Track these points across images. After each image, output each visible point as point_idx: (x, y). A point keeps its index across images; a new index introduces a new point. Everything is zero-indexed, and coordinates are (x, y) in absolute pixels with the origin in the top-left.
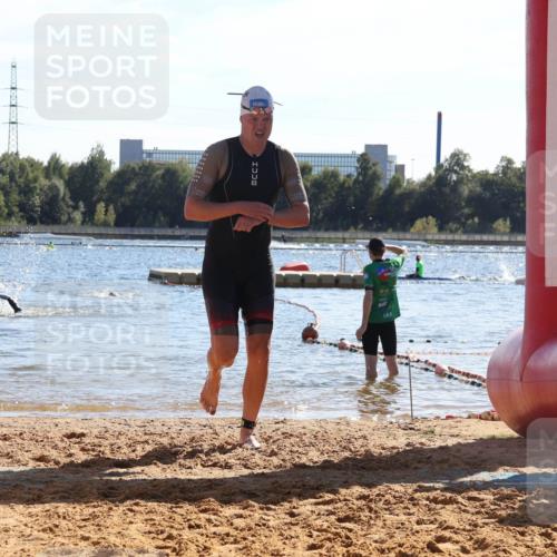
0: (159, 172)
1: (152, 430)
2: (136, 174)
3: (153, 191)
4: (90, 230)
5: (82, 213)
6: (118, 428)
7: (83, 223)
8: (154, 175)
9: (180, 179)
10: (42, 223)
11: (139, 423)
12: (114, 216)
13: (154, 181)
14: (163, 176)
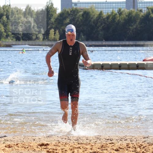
0: (81, 13)
1: (82, 142)
2: (69, 15)
3: (78, 23)
4: (47, 43)
5: (43, 35)
6: (65, 141)
7: (44, 39)
8: (78, 15)
9: (91, 16)
10: (23, 40)
11: (75, 139)
12: (59, 36)
13: (78, 18)
14: (83, 15)
